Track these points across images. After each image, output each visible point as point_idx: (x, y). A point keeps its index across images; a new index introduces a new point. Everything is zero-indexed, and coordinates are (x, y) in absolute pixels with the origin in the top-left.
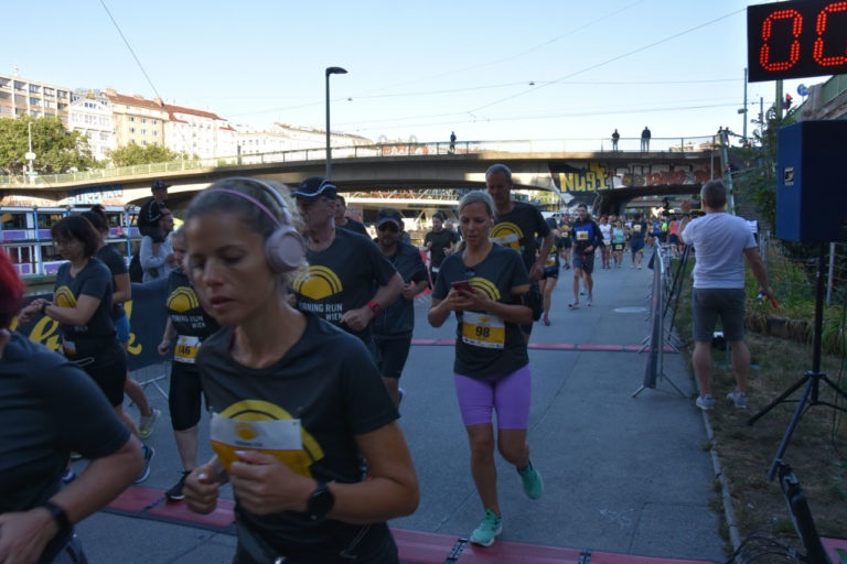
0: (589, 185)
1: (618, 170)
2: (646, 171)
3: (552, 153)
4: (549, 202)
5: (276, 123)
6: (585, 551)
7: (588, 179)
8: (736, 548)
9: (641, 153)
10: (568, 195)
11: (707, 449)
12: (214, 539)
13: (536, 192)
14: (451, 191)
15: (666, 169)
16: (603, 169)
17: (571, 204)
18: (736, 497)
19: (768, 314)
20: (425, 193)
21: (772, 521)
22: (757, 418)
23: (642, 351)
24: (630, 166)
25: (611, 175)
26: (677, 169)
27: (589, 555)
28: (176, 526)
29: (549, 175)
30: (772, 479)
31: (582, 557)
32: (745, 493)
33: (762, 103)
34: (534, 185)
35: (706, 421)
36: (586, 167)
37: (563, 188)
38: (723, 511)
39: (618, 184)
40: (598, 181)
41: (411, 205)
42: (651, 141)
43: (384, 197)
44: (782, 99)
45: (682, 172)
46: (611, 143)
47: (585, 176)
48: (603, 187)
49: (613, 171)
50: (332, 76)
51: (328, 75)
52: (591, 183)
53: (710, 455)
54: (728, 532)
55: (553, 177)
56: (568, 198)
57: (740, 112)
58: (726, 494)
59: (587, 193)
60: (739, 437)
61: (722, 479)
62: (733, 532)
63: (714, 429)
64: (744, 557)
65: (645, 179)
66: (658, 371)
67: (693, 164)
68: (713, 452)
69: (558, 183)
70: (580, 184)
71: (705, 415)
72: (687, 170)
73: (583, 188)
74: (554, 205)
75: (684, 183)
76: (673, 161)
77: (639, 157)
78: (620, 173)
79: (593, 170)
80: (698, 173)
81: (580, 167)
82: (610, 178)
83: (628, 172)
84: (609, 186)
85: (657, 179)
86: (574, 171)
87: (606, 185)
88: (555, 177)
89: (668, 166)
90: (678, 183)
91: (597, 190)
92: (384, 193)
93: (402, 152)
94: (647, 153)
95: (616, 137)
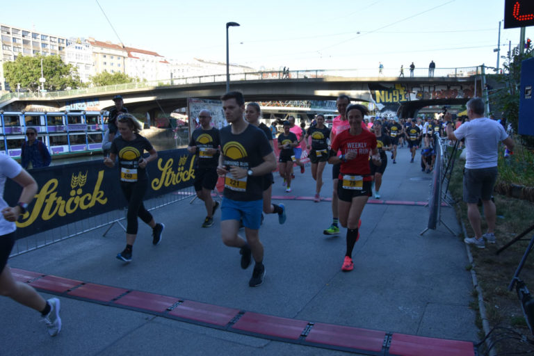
0: (394, 99)
1: (413, 89)
2: (432, 89)
3: (371, 78)
5: (195, 58)
6: (388, 333)
7: (394, 95)
8: (487, 334)
10: (381, 104)
11: (469, 269)
12: (155, 320)
14: (306, 102)
15: (445, 89)
16: (404, 88)
17: (382, 111)
18: (487, 301)
19: (510, 183)
20: (289, 103)
21: (511, 317)
22: (502, 250)
23: (427, 206)
24: (421, 86)
25: (408, 92)
26: (452, 89)
27: (391, 335)
28: (131, 311)
29: (369, 91)
30: (511, 290)
31: (387, 337)
32: (493, 298)
33: (510, 44)
34: (359, 98)
35: (469, 251)
36: (393, 87)
37: (378, 100)
38: (478, 310)
39: (413, 98)
40: (400, 96)
41: (280, 111)
42: (435, 70)
43: (264, 105)
44: (524, 42)
45: (456, 91)
46: (409, 71)
47: (392, 93)
48: (403, 100)
49: (410, 89)
50: (230, 27)
51: (227, 28)
52: (396, 97)
53: (471, 274)
54: (481, 323)
55: (371, 93)
56: (381, 107)
57: (495, 51)
58: (480, 298)
59: (393, 104)
60: (490, 262)
61: (478, 289)
62: (485, 323)
63: (473, 257)
64: (492, 339)
65: (431, 94)
66: (438, 219)
67: (463, 85)
68: (473, 272)
69: (374, 97)
70: (389, 98)
71: (468, 248)
72: (459, 89)
73: (390, 100)
74: (372, 111)
75: (457, 97)
76: (450, 83)
77: (427, 80)
78: (415, 91)
79: (397, 88)
80: (466, 91)
81: (389, 86)
82: (408, 94)
83: (420, 90)
84: (407, 99)
85: (439, 95)
86: (385, 89)
87: (405, 99)
88: (373, 93)
89: (446, 86)
90: (452, 97)
91: (400, 102)
92: (263, 103)
94: (433, 78)
95: (412, 67)
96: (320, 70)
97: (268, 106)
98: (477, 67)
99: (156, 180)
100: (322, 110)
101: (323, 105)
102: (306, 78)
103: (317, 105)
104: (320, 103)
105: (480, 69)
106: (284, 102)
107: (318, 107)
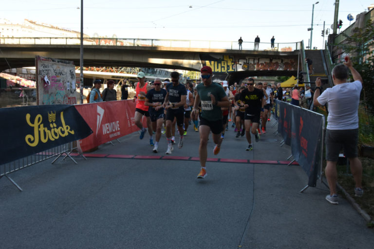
0: (223, 69)
1: (240, 61)
2: (256, 61)
3: (202, 49)
4: (194, 78)
5: (25, 20)
7: (223, 65)
9: (254, 51)
13: (187, 72)
14: (138, 69)
15: (268, 61)
16: (231, 60)
19: (362, 144)
20: (122, 69)
24: (247, 58)
25: (235, 62)
26: (274, 61)
29: (200, 61)
33: (324, 25)
34: (191, 67)
36: (222, 58)
39: (240, 69)
40: (228, 66)
41: (113, 77)
42: (260, 44)
43: (98, 71)
44: (337, 22)
45: (277, 63)
47: (221, 63)
48: (231, 70)
49: (237, 61)
52: (224, 67)
55: (202, 63)
57: (309, 30)
59: (222, 73)
65: (256, 66)
67: (283, 59)
70: (218, 68)
72: (280, 62)
73: (219, 70)
74: (198, 80)
75: (278, 69)
76: (272, 56)
77: (253, 53)
78: (241, 63)
80: (286, 64)
81: (218, 58)
82: (235, 65)
83: (246, 62)
84: (234, 69)
85: (262, 67)
86: (214, 60)
87: (232, 69)
88: (204, 63)
89: (269, 59)
90: (274, 69)
91: (227, 72)
92: (97, 68)
93: (107, 44)
94: (258, 51)
95: (241, 41)
96: (156, 40)
97: (102, 71)
98: (297, 43)
99: (28, 136)
100: (152, 77)
101: (154, 73)
102: (138, 46)
103: (148, 72)
104: (150, 71)
105: (299, 45)
106: (117, 69)
107: (149, 74)
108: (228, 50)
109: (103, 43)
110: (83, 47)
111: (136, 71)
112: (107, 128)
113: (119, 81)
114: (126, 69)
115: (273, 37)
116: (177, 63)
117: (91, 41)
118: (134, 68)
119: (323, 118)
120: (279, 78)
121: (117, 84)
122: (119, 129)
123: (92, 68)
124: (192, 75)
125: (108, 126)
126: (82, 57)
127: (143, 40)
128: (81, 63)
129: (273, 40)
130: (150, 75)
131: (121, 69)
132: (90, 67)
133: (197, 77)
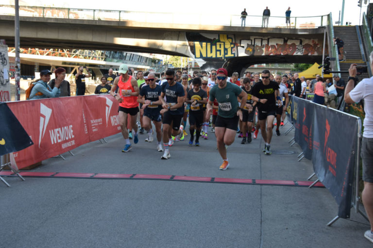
0: (218, 53)
1: (242, 42)
2: (265, 43)
7: (218, 48)
9: (262, 28)
10: (201, 60)
13: (169, 57)
14: (100, 52)
15: (281, 42)
16: (230, 40)
17: (204, 67)
20: (78, 52)
24: (252, 38)
25: (235, 44)
26: (289, 43)
29: (187, 43)
34: (174, 50)
36: (217, 38)
37: (198, 55)
39: (242, 53)
40: (226, 50)
41: (65, 63)
43: (42, 54)
47: (216, 45)
48: (229, 55)
49: (238, 42)
52: (220, 51)
55: (190, 45)
56: (202, 62)
59: (217, 59)
67: (303, 39)
69: (193, 49)
70: (211, 52)
72: (297, 43)
73: (213, 55)
75: (295, 54)
76: (287, 36)
77: (260, 31)
78: (244, 44)
79: (221, 40)
80: (306, 46)
82: (235, 48)
83: (250, 44)
84: (234, 54)
85: (273, 50)
86: (207, 40)
87: (232, 53)
88: (192, 45)
89: (283, 40)
90: (290, 54)
91: (225, 57)
92: (41, 50)
93: (55, 16)
94: (267, 28)
95: (244, 14)
96: (125, 11)
97: (48, 55)
98: (322, 17)
101: (122, 58)
102: (100, 20)
103: (113, 58)
104: (117, 55)
105: (325, 19)
106: (70, 52)
107: (115, 60)
108: (225, 27)
109: (49, 14)
110: (20, 20)
111: (98, 56)
112: (58, 135)
113: (72, 68)
114: (83, 53)
115: (289, 8)
116: (155, 44)
117: (31, 11)
118: (95, 50)
119: (359, 121)
120: (296, 66)
121: (70, 73)
122: (73, 136)
123: (33, 50)
124: (175, 62)
125: (58, 132)
126: (18, 34)
127: (107, 11)
128: (17, 42)
129: (288, 13)
130: (117, 62)
131: (75, 52)
132: (30, 49)
133: (182, 64)
